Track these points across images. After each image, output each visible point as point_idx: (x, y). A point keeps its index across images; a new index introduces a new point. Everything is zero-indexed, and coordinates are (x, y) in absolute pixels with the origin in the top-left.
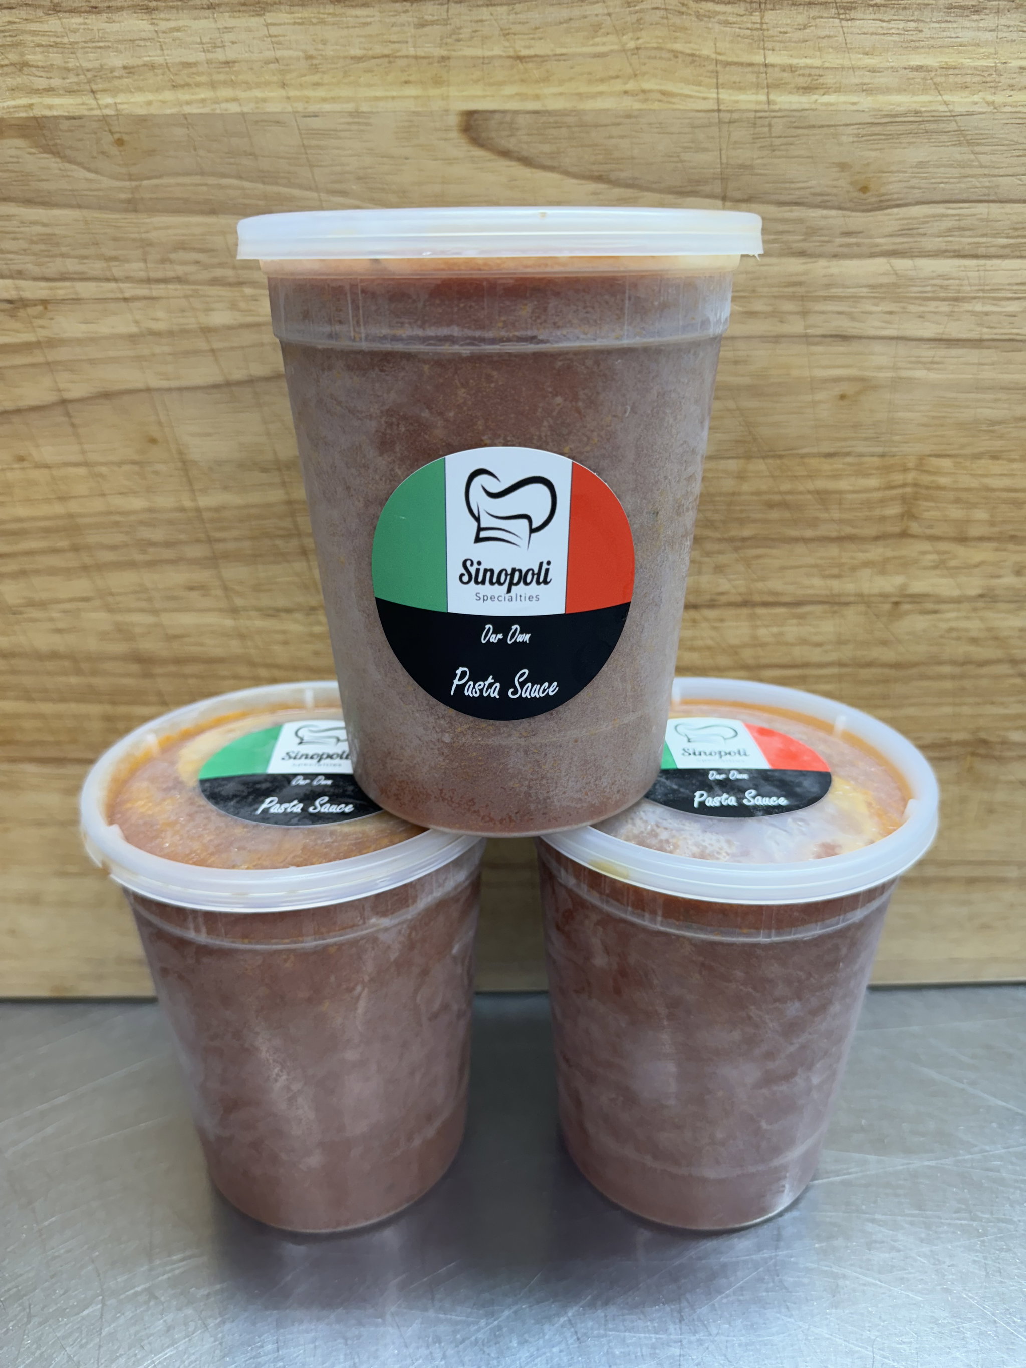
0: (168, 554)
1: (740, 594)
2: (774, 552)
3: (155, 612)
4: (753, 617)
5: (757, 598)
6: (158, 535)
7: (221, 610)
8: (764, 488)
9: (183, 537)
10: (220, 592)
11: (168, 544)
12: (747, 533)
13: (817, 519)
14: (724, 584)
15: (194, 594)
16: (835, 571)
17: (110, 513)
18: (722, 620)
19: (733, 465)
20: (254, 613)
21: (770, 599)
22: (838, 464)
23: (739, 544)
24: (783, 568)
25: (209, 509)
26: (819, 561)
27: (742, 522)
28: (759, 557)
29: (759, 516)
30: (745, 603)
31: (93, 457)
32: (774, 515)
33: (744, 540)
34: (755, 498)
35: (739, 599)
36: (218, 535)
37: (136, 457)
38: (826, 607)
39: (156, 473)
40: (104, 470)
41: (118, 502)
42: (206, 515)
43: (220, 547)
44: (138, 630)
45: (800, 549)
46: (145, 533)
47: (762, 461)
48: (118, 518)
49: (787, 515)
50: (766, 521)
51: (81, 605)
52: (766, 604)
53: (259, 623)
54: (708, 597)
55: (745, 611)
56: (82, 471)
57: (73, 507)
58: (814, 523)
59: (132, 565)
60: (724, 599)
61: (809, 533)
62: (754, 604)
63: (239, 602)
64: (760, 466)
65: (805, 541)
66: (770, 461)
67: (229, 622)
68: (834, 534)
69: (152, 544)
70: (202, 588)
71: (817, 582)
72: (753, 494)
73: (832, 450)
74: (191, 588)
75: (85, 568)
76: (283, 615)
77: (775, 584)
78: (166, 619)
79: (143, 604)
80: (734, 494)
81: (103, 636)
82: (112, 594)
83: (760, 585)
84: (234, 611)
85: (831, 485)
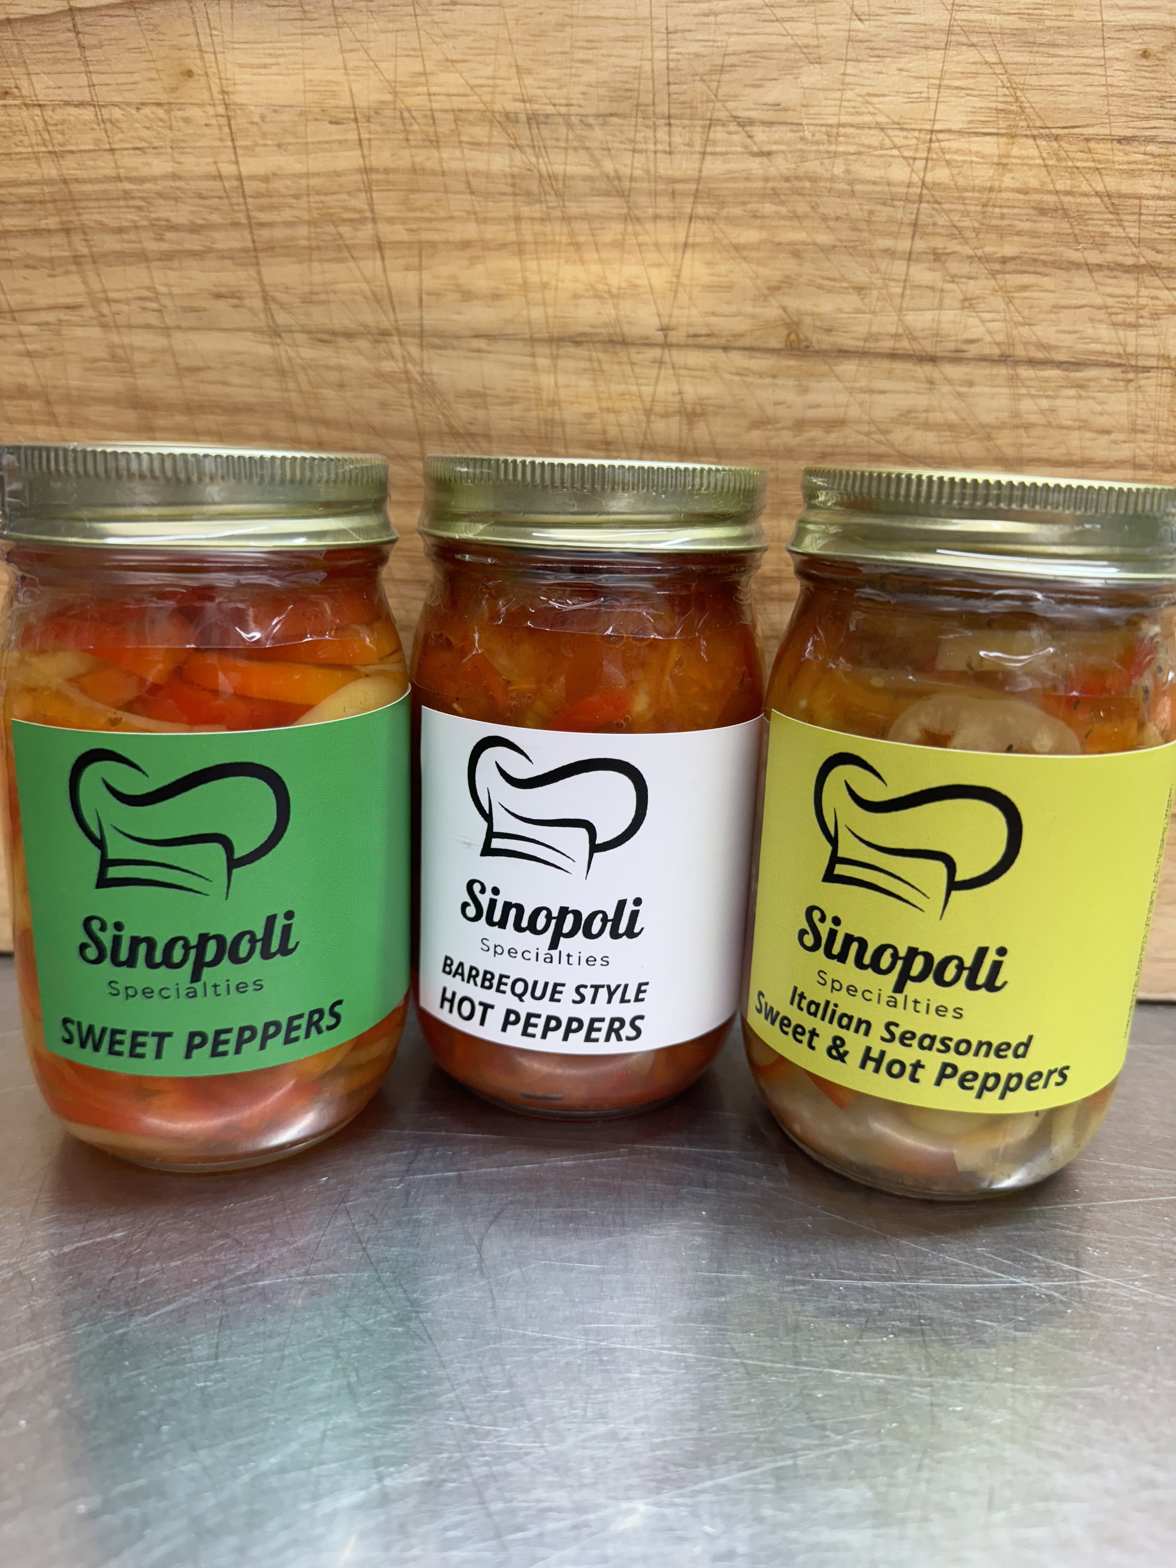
0: (193, 242)
1: (998, 344)
2: (1046, 282)
3: (166, 330)
4: (1014, 381)
5: (1020, 352)
6: (181, 215)
7: (254, 331)
8: (1034, 183)
9: (215, 218)
10: (257, 303)
11: (194, 229)
12: (1009, 251)
13: (1105, 235)
14: (974, 327)
15: (222, 304)
16: (1131, 318)
17: (119, 179)
18: (971, 384)
19: (990, 146)
20: (301, 338)
21: (1040, 355)
22: (1135, 154)
23: (997, 267)
24: (1057, 308)
25: (253, 178)
26: (1110, 301)
27: (1002, 233)
28: (1024, 288)
29: (1026, 226)
30: (1004, 359)
31: (104, 94)
32: (1047, 225)
33: (1004, 260)
34: (1021, 196)
35: (996, 351)
36: (263, 217)
37: (164, 98)
38: (1117, 373)
39: (187, 120)
40: (117, 113)
41: (131, 162)
42: (250, 187)
43: (265, 233)
44: (139, 357)
45: (1081, 279)
46: (164, 211)
47: (1031, 141)
48: (127, 186)
49: (1065, 226)
50: (1034, 234)
51: (63, 315)
52: (1032, 362)
53: (308, 353)
54: (952, 346)
55: (1003, 371)
56: (88, 114)
57: (70, 167)
58: (1100, 242)
59: (142, 257)
60: (973, 350)
61: (1094, 257)
62: (1017, 363)
63: (282, 318)
64: (1026, 149)
65: (1091, 268)
66: (1042, 143)
67: (265, 350)
68: (1129, 261)
69: (174, 228)
70: (234, 296)
71: (1105, 332)
72: (1019, 191)
73: (1128, 133)
74: (219, 296)
75: (77, 260)
76: (342, 342)
77: (1046, 333)
78: (180, 341)
79: (153, 319)
80: (991, 189)
81: (91, 365)
82: (108, 301)
83: (1025, 331)
84: (275, 332)
85: (1126, 186)
